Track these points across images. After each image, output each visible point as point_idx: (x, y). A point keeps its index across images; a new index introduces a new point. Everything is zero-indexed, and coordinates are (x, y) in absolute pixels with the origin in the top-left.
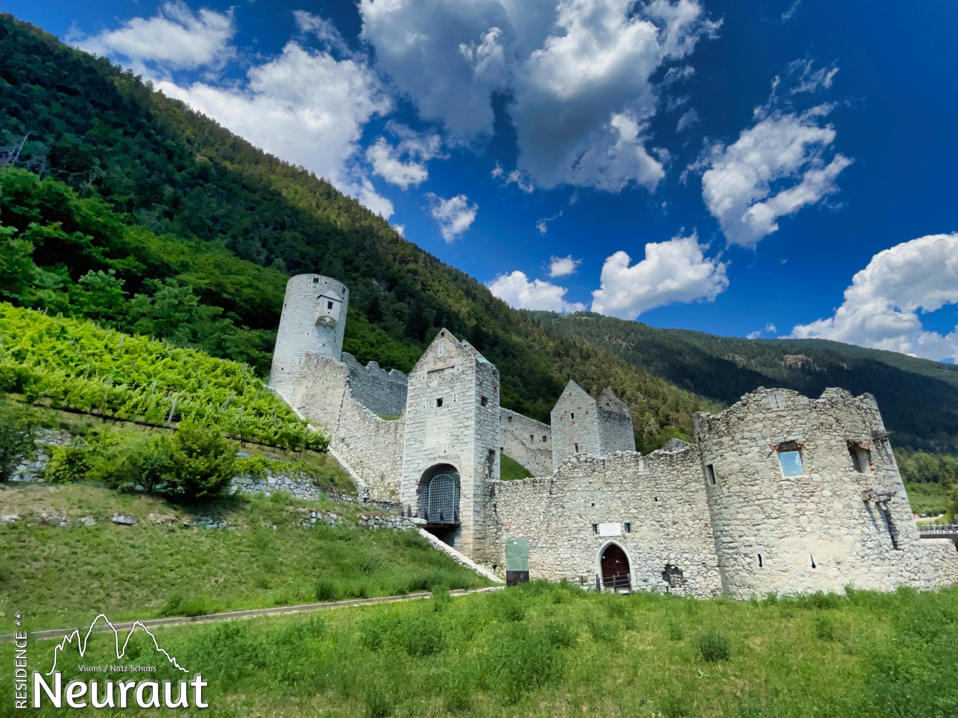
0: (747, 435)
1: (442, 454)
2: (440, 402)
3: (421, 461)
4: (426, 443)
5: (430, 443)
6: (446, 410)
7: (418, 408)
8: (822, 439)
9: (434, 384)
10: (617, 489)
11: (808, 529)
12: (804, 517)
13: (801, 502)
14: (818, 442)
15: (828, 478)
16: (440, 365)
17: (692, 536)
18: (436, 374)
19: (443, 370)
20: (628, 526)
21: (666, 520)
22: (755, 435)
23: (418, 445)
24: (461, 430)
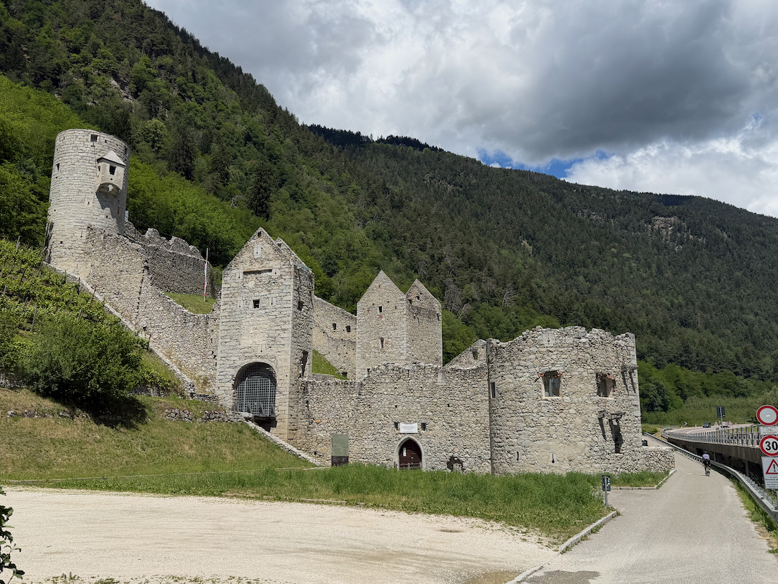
0: (523, 363)
1: (259, 353)
2: (256, 303)
3: (237, 358)
4: (242, 342)
5: (246, 341)
6: (263, 312)
7: (234, 307)
8: (577, 371)
9: (251, 284)
10: (417, 394)
11: (554, 436)
12: (553, 427)
13: (553, 416)
14: (574, 373)
15: (576, 400)
16: (257, 267)
17: (473, 436)
18: (253, 275)
19: (259, 272)
20: (424, 426)
21: (455, 422)
22: (529, 363)
23: (234, 343)
24: (279, 332)
